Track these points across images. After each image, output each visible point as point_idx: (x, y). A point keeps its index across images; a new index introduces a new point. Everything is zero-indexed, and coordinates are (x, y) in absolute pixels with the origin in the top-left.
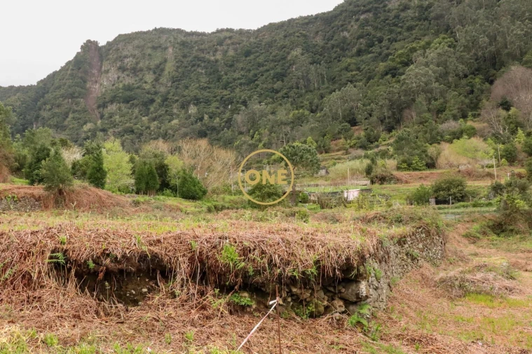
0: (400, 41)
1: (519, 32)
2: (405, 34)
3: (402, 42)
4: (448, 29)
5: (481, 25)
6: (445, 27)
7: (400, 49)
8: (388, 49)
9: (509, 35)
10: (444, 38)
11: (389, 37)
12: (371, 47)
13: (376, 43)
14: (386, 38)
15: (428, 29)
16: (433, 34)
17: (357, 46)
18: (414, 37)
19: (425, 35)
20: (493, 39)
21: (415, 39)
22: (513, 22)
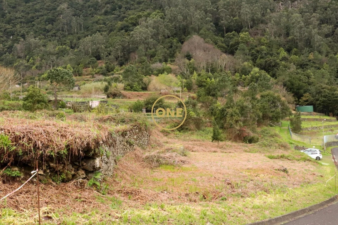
0: (132, 9)
1: (198, 17)
2: (136, 5)
3: (134, 10)
4: (161, 7)
5: (180, 9)
6: (160, 6)
7: (132, 14)
8: (124, 14)
9: (193, 17)
10: (158, 12)
11: (126, 6)
12: (114, 10)
13: (118, 8)
14: (124, 6)
15: (150, 5)
16: (152, 9)
17: (105, 9)
18: (141, 8)
19: (147, 9)
20: (185, 18)
21: (142, 10)
22: (196, 10)
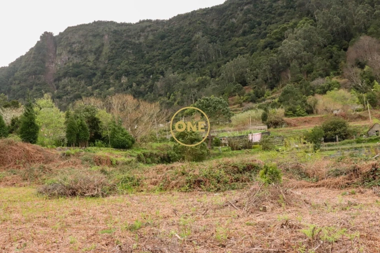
0: (273, 23)
1: (363, 12)
2: (277, 18)
3: (275, 24)
4: (309, 14)
5: (334, 9)
6: (307, 12)
7: (274, 29)
8: (265, 30)
9: (355, 15)
10: (306, 20)
11: (266, 21)
12: (253, 29)
13: (257, 26)
14: (263, 22)
15: (294, 14)
16: (298, 17)
17: (242, 29)
18: (284, 20)
19: (292, 19)
20: (343, 18)
21: (285, 21)
22: (357, 5)
